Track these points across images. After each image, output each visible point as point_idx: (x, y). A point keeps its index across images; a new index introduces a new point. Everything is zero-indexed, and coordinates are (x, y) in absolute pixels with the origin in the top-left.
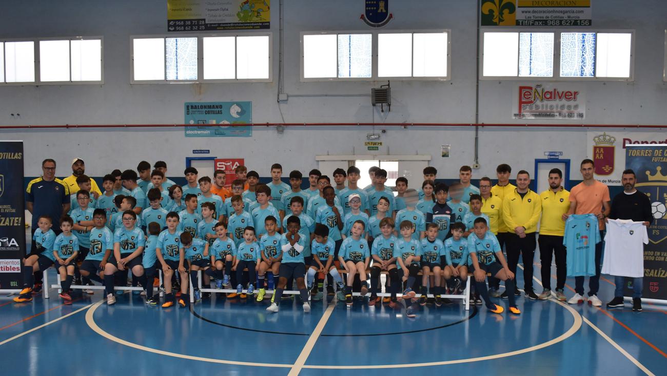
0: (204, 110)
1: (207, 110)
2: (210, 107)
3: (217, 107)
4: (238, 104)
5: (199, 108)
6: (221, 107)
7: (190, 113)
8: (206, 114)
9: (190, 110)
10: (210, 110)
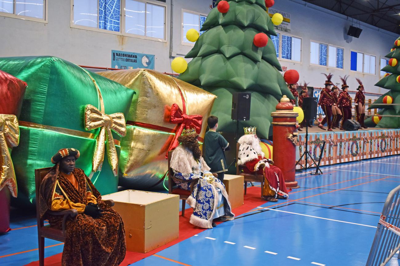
0: (125, 58)
1: (127, 58)
2: (129, 56)
3: (134, 57)
4: (147, 57)
5: (121, 56)
6: (136, 57)
7: (115, 60)
8: (126, 61)
9: (116, 57)
10: (129, 58)
